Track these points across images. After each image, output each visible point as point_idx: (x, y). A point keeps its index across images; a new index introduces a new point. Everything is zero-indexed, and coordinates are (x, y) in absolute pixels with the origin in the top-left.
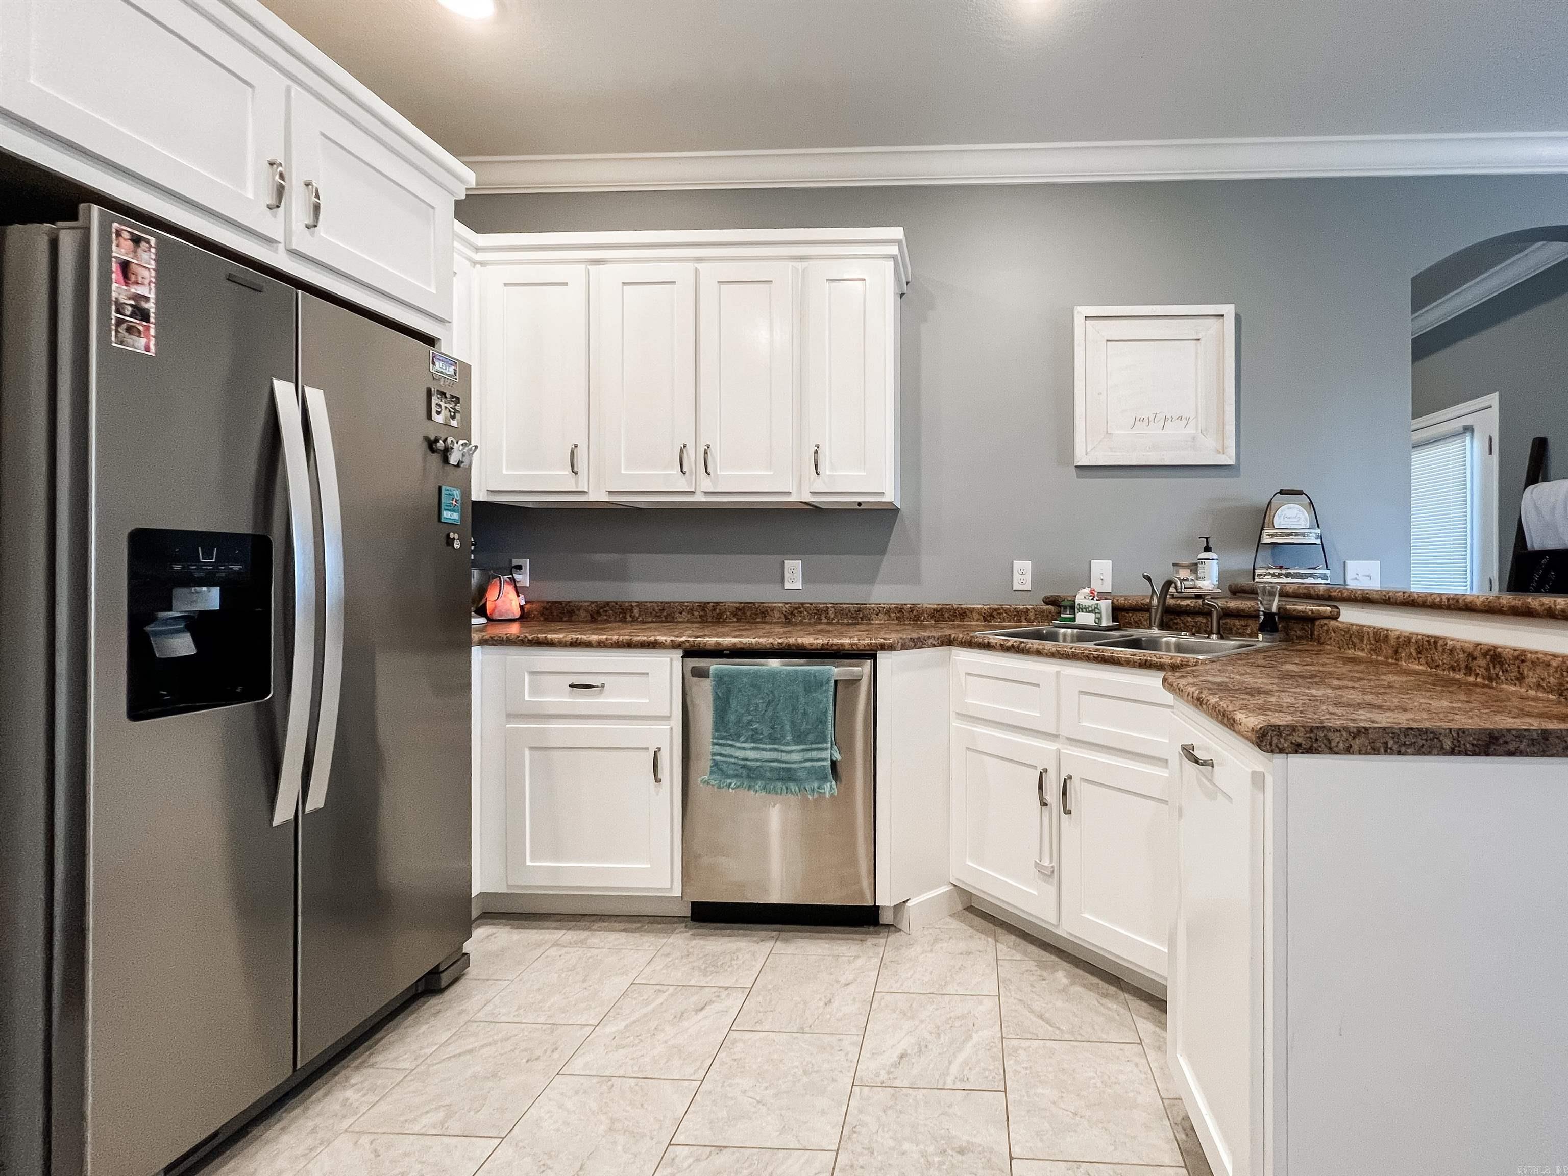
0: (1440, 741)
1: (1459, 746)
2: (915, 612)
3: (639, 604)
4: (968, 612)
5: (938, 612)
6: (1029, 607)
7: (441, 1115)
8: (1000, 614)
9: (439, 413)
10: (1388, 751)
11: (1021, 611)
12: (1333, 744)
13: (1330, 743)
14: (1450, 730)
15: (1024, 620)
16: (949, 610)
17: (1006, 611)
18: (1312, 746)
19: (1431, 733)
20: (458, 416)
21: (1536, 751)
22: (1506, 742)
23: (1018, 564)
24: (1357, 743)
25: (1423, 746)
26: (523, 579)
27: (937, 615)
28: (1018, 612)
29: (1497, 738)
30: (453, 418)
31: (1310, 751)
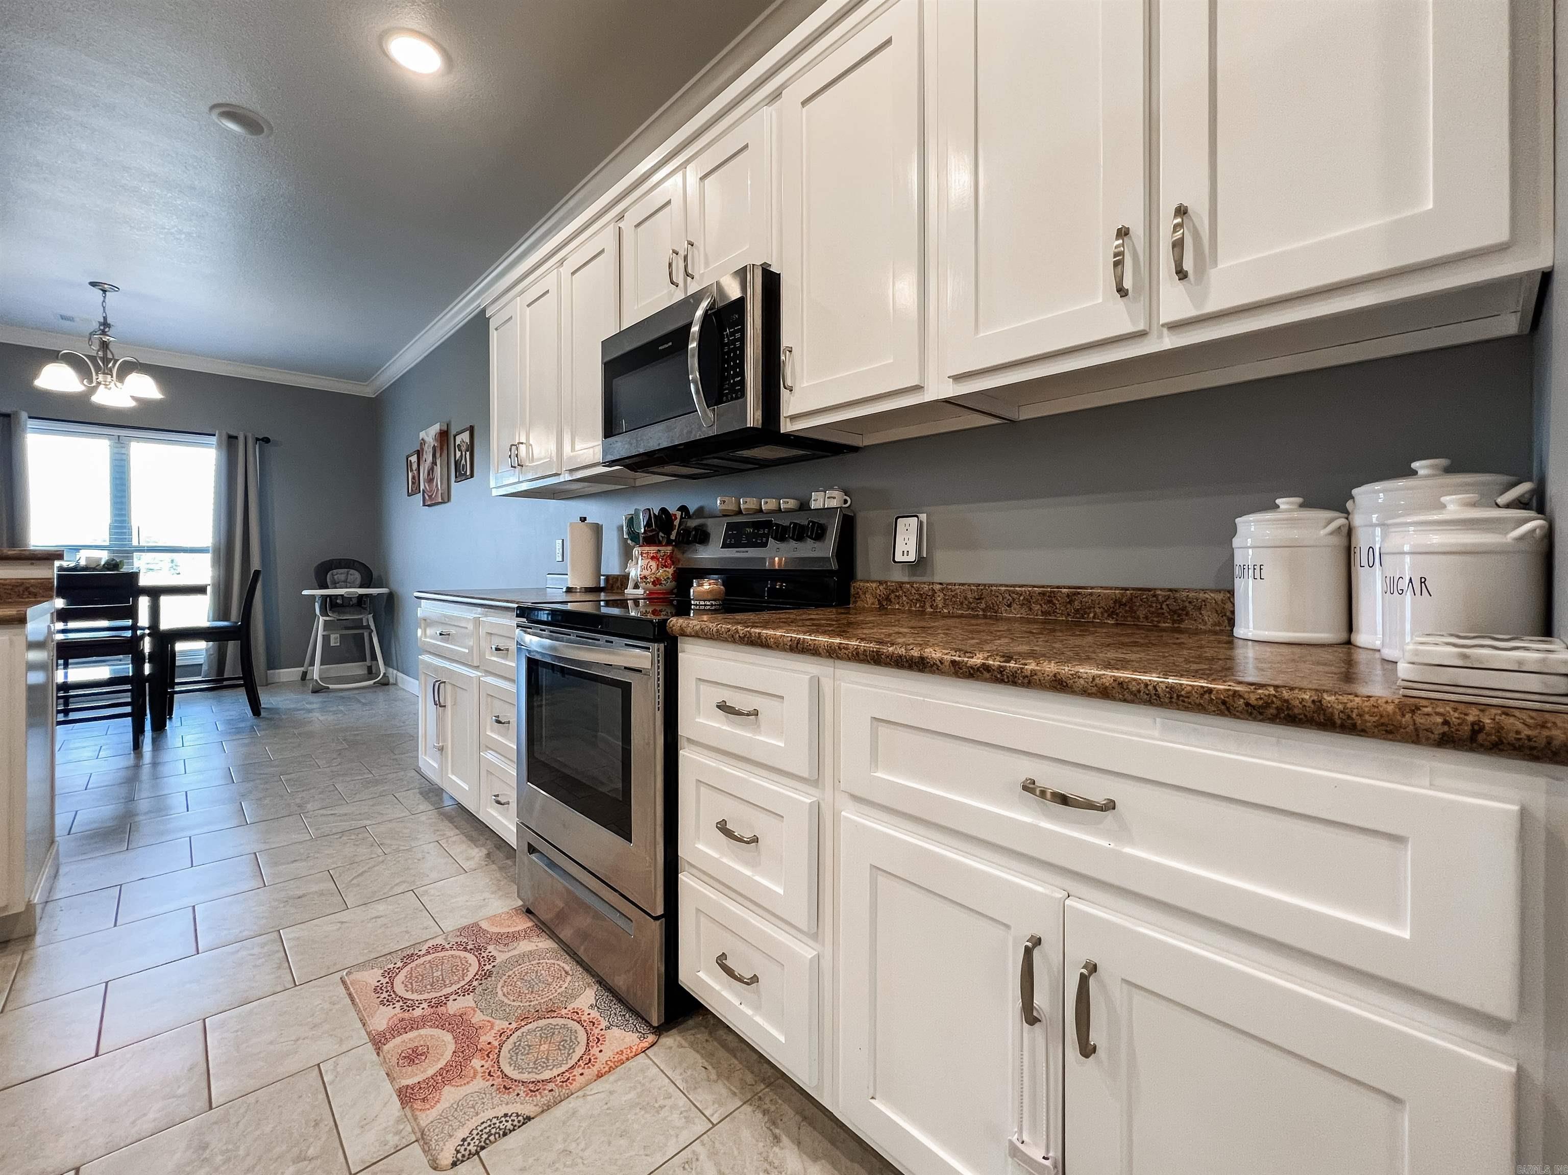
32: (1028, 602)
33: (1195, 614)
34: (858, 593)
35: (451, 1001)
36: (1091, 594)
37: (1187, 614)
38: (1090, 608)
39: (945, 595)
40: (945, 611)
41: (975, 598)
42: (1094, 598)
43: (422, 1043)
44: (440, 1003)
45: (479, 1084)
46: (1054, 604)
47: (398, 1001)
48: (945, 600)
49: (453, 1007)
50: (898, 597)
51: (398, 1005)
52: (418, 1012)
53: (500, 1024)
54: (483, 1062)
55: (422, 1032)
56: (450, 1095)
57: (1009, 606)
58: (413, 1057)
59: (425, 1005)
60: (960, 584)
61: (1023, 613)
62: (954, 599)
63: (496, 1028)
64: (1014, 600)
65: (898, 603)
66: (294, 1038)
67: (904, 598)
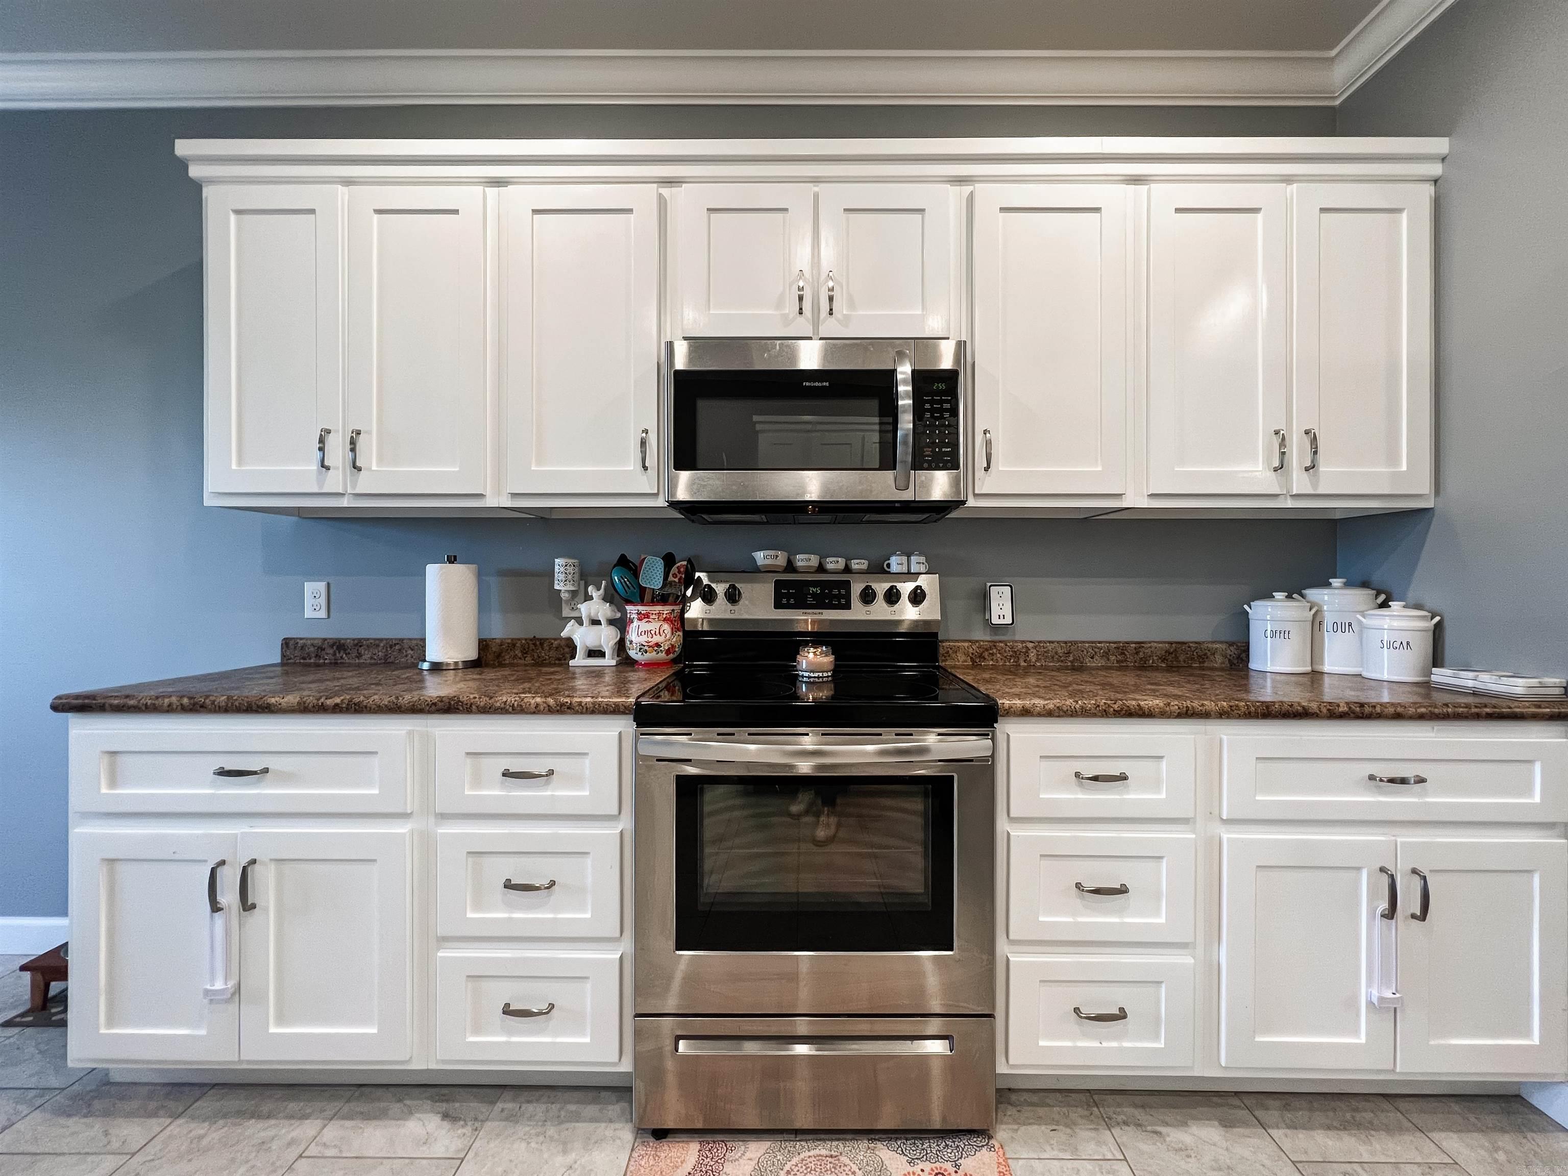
32: (1106, 655)
33: (1212, 657)
34: (948, 652)
36: (1151, 647)
37: (1207, 658)
38: (1150, 657)
39: (1038, 651)
40: (1039, 664)
41: (1064, 653)
42: (1153, 649)
46: (1126, 655)
48: (1038, 655)
50: (992, 654)
57: (1092, 658)
60: (1050, 642)
61: (1102, 663)
62: (1046, 654)
64: (1096, 653)
65: (992, 660)
67: (999, 655)
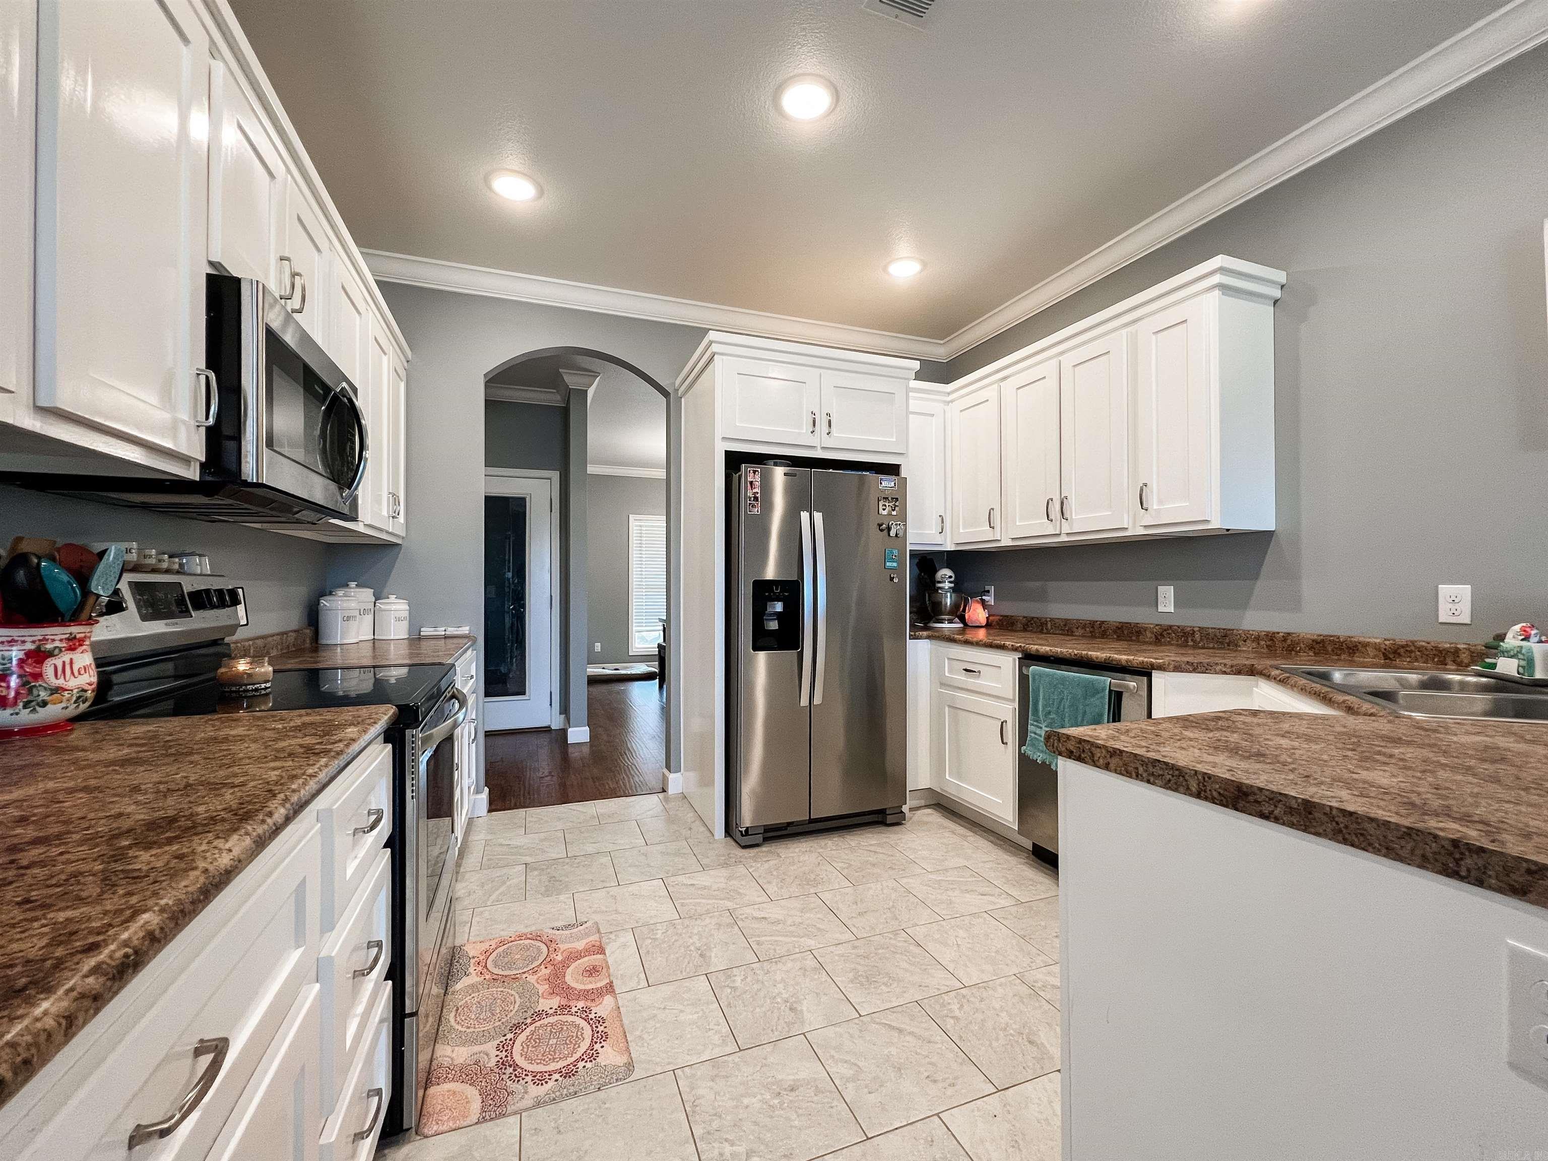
0: (1186, 781)
1: (1205, 791)
2: (1289, 642)
3: (1052, 620)
4: (1360, 646)
5: (1317, 643)
6: (1461, 646)
7: (846, 865)
8: (1411, 652)
9: (884, 510)
10: (1138, 777)
11: (1447, 651)
12: (1096, 758)
13: (1093, 757)
14: (1196, 772)
15: (1450, 662)
16: (1333, 642)
17: (1419, 649)
18: (1080, 755)
19: (1177, 770)
20: (897, 508)
21: (1295, 821)
22: (1256, 801)
23: (1446, 590)
24: (1114, 761)
25: (1170, 781)
26: (990, 599)
27: (1317, 646)
28: (1441, 652)
29: (1246, 794)
30: (894, 510)
31: (1079, 759)
35: (554, 1008)
43: (585, 979)
44: (564, 1009)
45: (563, 947)
47: (591, 1019)
49: (555, 1002)
51: (592, 1016)
52: (581, 1004)
53: (532, 979)
54: (556, 957)
55: (582, 987)
56: (580, 945)
58: (593, 971)
59: (574, 1010)
63: (536, 977)
66: (667, 1011)
